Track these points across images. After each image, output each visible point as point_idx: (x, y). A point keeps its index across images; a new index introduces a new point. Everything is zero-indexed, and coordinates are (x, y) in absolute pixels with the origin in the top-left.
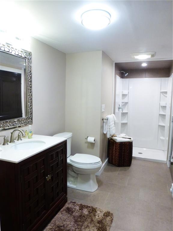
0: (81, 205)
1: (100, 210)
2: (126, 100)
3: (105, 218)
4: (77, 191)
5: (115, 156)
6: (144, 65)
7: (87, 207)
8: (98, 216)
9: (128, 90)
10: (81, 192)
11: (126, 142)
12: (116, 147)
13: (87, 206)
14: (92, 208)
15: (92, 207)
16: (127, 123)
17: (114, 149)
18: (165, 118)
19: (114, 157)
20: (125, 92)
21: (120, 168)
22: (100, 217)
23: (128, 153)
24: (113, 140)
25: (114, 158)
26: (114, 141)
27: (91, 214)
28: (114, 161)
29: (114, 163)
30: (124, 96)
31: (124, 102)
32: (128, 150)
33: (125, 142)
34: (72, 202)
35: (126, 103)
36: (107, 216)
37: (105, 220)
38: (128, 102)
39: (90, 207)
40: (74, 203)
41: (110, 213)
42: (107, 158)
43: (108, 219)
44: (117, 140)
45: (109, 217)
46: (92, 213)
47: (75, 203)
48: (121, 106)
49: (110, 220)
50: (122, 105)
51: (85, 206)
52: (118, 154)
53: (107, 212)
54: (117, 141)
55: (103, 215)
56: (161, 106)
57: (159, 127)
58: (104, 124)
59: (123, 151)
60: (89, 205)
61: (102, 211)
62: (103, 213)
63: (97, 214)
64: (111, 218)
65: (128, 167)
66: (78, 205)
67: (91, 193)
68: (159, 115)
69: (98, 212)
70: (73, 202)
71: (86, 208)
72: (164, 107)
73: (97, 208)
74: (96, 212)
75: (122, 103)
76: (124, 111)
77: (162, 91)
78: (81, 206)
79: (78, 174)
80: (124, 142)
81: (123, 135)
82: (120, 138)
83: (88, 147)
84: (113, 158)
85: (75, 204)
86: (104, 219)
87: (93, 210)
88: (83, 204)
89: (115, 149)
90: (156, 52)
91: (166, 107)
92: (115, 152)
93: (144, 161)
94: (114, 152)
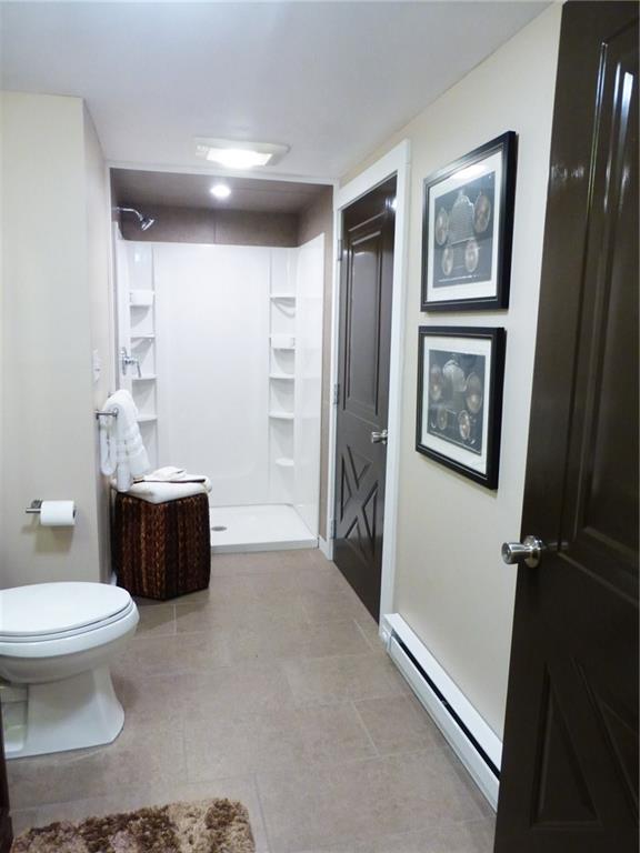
0: (89, 823)
1: (186, 812)
2: (144, 330)
3: (220, 835)
4: (37, 762)
5: (149, 563)
6: (221, 193)
7: (123, 822)
8: (191, 842)
9: (153, 289)
10: (55, 762)
11: (189, 497)
12: (148, 523)
13: (121, 817)
14: (145, 813)
15: (143, 810)
16: (155, 421)
17: (143, 535)
18: (293, 393)
19: (143, 565)
20: (143, 297)
21: (174, 605)
22: (197, 840)
23: (198, 538)
24: (134, 498)
25: (144, 571)
26: (140, 500)
27: (156, 844)
28: (144, 580)
29: (145, 590)
30: (138, 311)
31: (139, 338)
32: (198, 529)
33: (185, 498)
34: (39, 831)
35: (147, 339)
36: (223, 824)
37: (224, 845)
38: (153, 339)
39: (134, 817)
40: (48, 829)
41: (230, 807)
42: (110, 576)
43: (234, 834)
44: (151, 494)
45: (235, 826)
46: (156, 840)
47: (55, 826)
48: (129, 354)
49: (243, 833)
50: (132, 350)
51: (109, 821)
52: (162, 549)
53: (216, 806)
54: (157, 499)
55: (205, 826)
56: (276, 350)
57: (270, 423)
58: (103, 434)
59: (181, 534)
60: (128, 811)
61: (192, 809)
62: (203, 817)
63: (178, 834)
64: (241, 825)
65: (202, 593)
66: (76, 831)
67: (109, 749)
68: (268, 382)
69: (183, 823)
70: (42, 831)
71: (122, 829)
72: (286, 354)
73: (166, 808)
74: (173, 825)
75: (133, 340)
76: (146, 375)
77: (275, 295)
78: (91, 832)
79: (26, 686)
80: (180, 499)
81: (168, 472)
82: (162, 486)
83: (40, 548)
84: (139, 570)
85: (61, 833)
86: (220, 843)
87: (156, 826)
88: (101, 816)
89: (148, 533)
90: (289, 148)
91: (291, 351)
92: (148, 542)
93: (245, 553)
94: (143, 545)
